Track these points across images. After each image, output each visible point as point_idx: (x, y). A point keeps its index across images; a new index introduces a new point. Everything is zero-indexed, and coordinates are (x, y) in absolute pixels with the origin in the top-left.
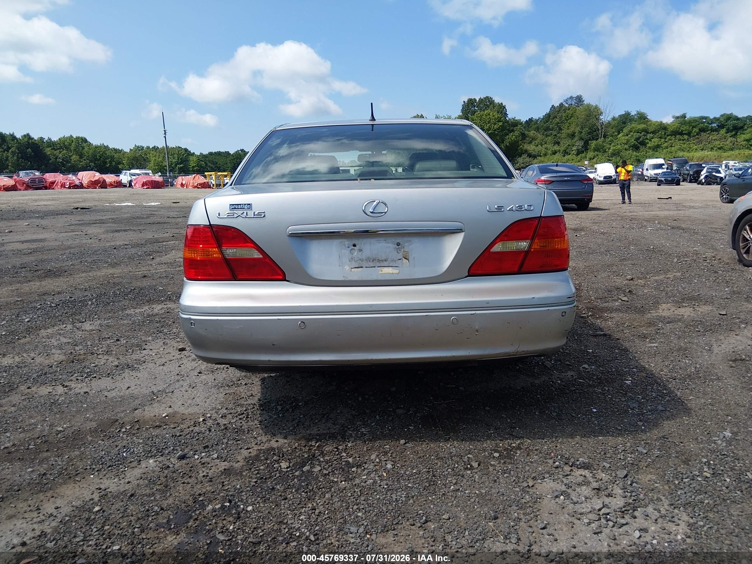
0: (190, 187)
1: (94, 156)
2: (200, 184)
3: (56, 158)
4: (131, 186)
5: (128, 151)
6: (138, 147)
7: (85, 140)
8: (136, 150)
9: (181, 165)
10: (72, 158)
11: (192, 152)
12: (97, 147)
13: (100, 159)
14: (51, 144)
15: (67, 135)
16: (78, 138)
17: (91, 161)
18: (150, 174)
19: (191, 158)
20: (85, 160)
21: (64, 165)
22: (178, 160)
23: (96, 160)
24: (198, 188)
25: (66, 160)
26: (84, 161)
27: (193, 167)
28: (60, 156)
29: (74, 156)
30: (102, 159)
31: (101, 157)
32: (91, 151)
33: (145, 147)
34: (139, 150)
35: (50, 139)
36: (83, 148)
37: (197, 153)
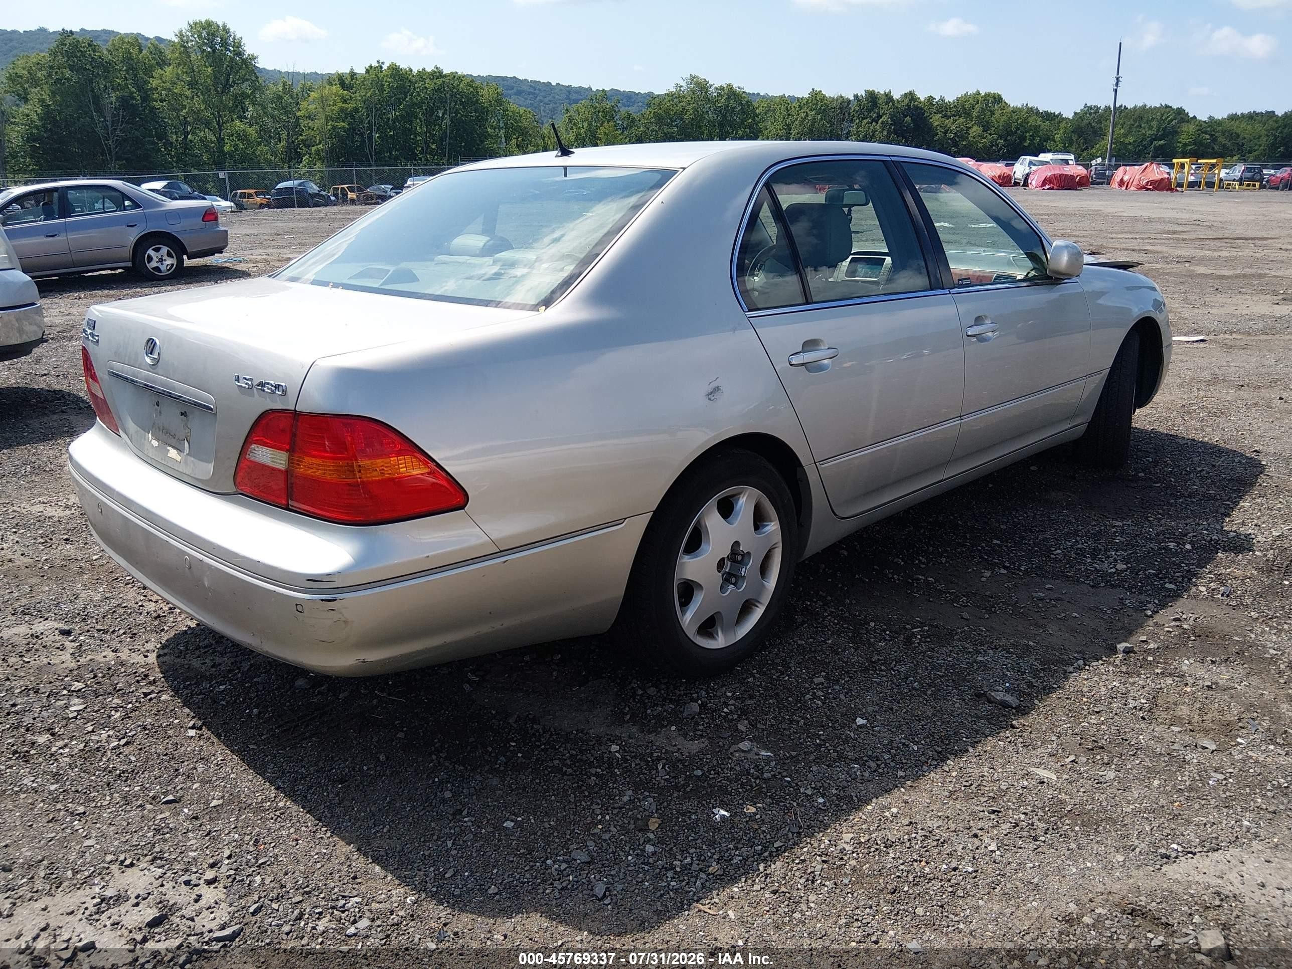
0: (1132, 188)
1: (1007, 126)
2: (1153, 182)
3: (946, 133)
4: (1026, 184)
5: (1071, 116)
6: (1090, 108)
7: (998, 99)
8: (1086, 114)
9: (1162, 142)
10: (971, 131)
11: (1191, 115)
12: (1015, 111)
13: (1016, 132)
14: (943, 108)
15: (972, 91)
16: (988, 95)
17: (1000, 137)
18: (1070, 162)
19: (1185, 127)
20: (990, 134)
21: (956, 144)
22: (1158, 131)
23: (1011, 133)
24: (1148, 189)
25: (962, 134)
26: (989, 137)
27: (1185, 145)
28: (953, 127)
29: (975, 128)
30: (1019, 132)
31: (1018, 129)
32: (1004, 118)
33: (1103, 107)
34: (1090, 114)
35: (942, 99)
36: (993, 113)
37: (1203, 117)
